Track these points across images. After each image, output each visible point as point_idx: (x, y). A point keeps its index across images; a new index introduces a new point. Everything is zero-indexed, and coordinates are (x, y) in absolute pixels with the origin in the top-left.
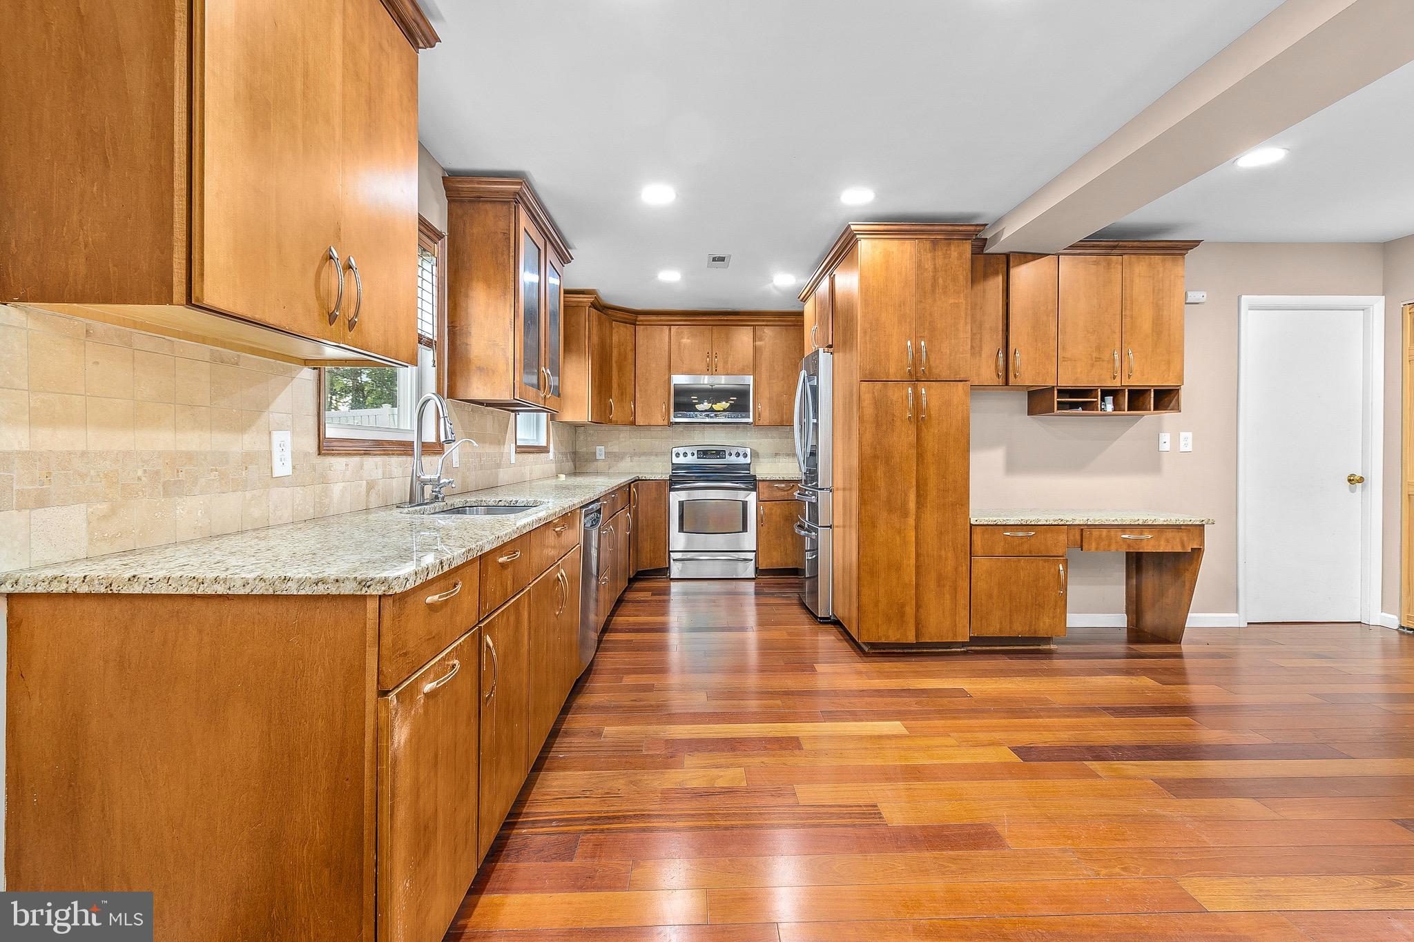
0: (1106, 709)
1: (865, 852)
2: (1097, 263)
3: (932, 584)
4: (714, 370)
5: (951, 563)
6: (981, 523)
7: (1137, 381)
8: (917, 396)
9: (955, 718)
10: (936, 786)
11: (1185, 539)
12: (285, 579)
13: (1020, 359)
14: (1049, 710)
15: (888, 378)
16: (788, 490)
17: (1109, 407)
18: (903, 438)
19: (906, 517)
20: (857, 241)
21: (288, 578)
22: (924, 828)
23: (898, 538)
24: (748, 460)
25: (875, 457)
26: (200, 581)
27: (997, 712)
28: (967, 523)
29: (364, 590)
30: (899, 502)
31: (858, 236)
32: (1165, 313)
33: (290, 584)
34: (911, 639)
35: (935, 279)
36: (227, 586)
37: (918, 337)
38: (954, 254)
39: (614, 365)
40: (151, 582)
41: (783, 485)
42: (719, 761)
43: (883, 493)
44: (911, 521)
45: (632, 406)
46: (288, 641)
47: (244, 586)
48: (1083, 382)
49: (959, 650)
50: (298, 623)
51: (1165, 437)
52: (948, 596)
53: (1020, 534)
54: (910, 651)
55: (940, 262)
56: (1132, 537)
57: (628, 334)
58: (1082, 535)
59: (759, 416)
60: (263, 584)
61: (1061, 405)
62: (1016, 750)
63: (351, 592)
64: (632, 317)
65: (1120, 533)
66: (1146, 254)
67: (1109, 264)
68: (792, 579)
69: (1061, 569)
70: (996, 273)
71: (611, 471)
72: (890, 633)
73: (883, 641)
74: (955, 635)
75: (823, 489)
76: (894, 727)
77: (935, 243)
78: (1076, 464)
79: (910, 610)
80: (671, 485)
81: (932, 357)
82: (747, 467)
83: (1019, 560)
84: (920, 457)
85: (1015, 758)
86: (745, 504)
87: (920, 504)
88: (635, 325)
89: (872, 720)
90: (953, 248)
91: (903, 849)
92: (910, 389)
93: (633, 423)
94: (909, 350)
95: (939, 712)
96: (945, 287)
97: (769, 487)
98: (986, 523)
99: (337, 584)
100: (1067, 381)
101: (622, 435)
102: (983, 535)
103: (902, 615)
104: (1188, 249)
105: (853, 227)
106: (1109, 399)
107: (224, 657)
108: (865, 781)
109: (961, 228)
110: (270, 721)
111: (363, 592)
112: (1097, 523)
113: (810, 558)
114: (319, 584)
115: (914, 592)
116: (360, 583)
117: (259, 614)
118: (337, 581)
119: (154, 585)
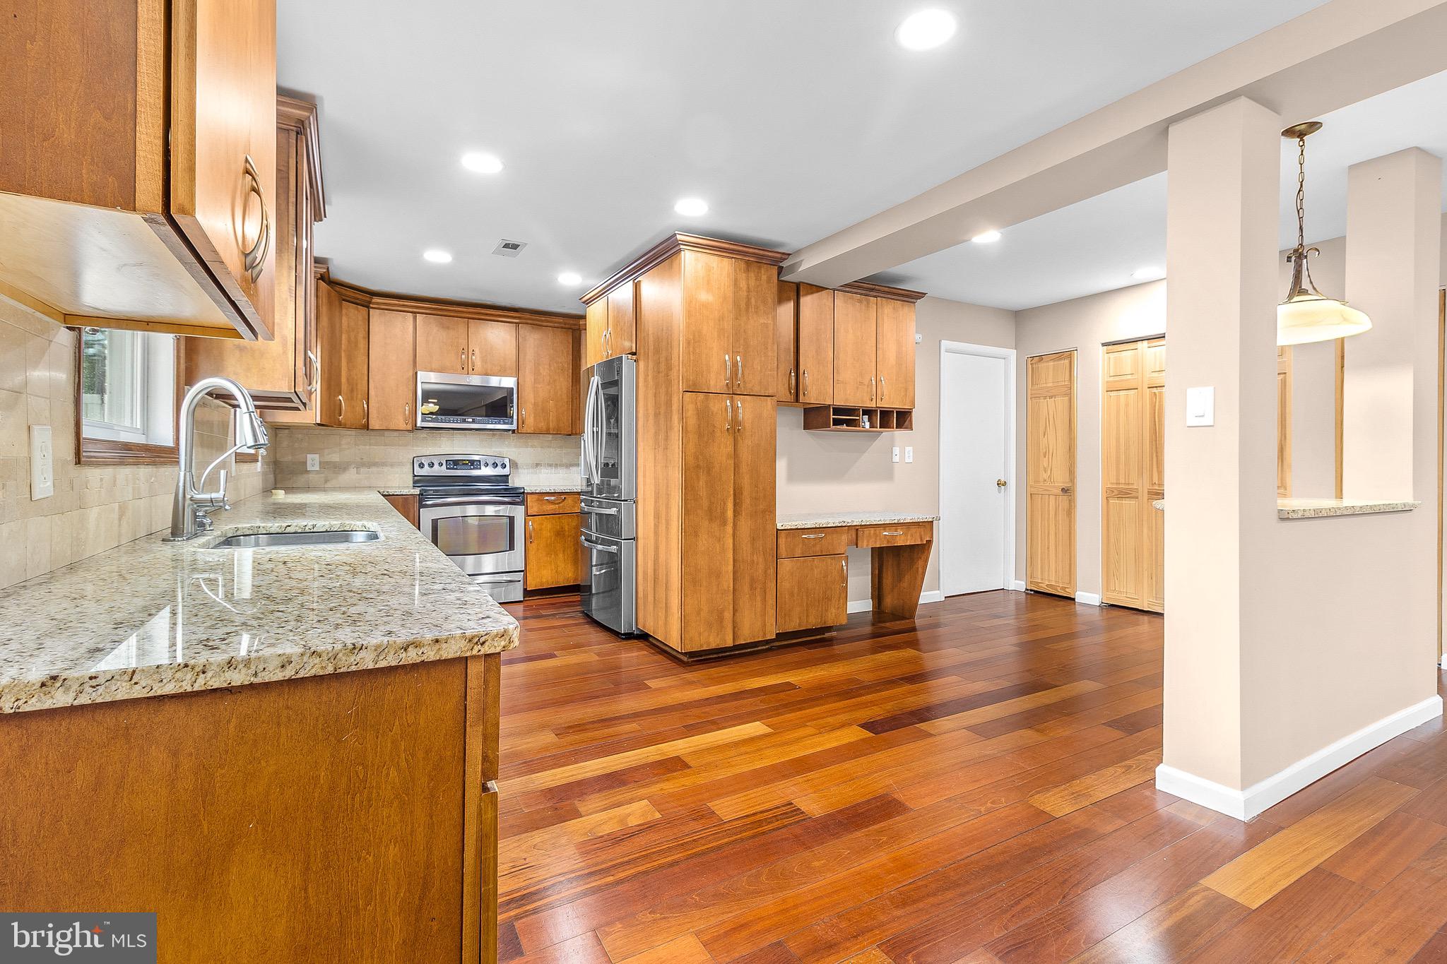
0: (902, 679)
1: (810, 848)
2: (860, 301)
3: (746, 588)
4: (470, 369)
5: (761, 567)
6: (786, 528)
7: (885, 404)
8: (735, 409)
9: (800, 709)
10: (826, 773)
11: (922, 533)
12: (354, 648)
13: (808, 379)
14: (864, 688)
15: (708, 389)
16: (560, 503)
17: (867, 425)
18: (721, 449)
19: (725, 525)
20: (680, 250)
21: (358, 646)
22: (840, 812)
23: (718, 546)
24: (506, 471)
25: (698, 467)
26: (197, 669)
27: (828, 697)
28: (773, 529)
29: (476, 648)
30: (719, 511)
31: (682, 247)
32: (904, 349)
33: (363, 654)
34: (730, 643)
35: (748, 299)
36: (252, 671)
37: (735, 353)
38: (764, 277)
39: (343, 355)
40: (94, 682)
41: (553, 498)
42: (615, 799)
43: (705, 503)
44: (729, 529)
45: (365, 406)
46: (339, 741)
47: (283, 666)
48: (851, 403)
49: (764, 647)
50: (357, 710)
51: (896, 450)
52: (759, 598)
53: (812, 536)
54: (723, 655)
55: (752, 283)
56: (891, 534)
57: (360, 318)
58: (857, 534)
59: (523, 423)
60: (318, 660)
61: (836, 422)
62: (865, 726)
63: (458, 655)
64: (366, 297)
65: (882, 531)
66: (893, 299)
67: (868, 303)
68: (575, 598)
69: (844, 564)
70: (789, 300)
71: (328, 485)
72: (711, 639)
73: (705, 648)
74: (765, 634)
75: (626, 501)
76: (756, 728)
77: (748, 263)
78: (837, 474)
79: (728, 615)
80: (421, 501)
81: (746, 373)
82: (505, 478)
83: (813, 560)
84: (736, 467)
85: (867, 734)
86: (512, 519)
87: (736, 513)
88: (368, 307)
89: (734, 725)
90: (763, 272)
91: (837, 835)
92: (728, 401)
93: (366, 427)
94: (728, 363)
95: (785, 706)
96: (757, 308)
97: (538, 500)
98: (789, 528)
99: (437, 646)
100: (840, 402)
101: (344, 441)
102: (786, 538)
103: (721, 620)
104: (917, 299)
105: (679, 237)
106: (866, 417)
107: (221, 787)
108: (766, 783)
109: (770, 254)
110: (307, 869)
111: (475, 652)
112: (868, 523)
113: (598, 573)
114: (410, 649)
115: (731, 597)
116: (470, 641)
117: (287, 708)
118: (437, 641)
119: (101, 689)
